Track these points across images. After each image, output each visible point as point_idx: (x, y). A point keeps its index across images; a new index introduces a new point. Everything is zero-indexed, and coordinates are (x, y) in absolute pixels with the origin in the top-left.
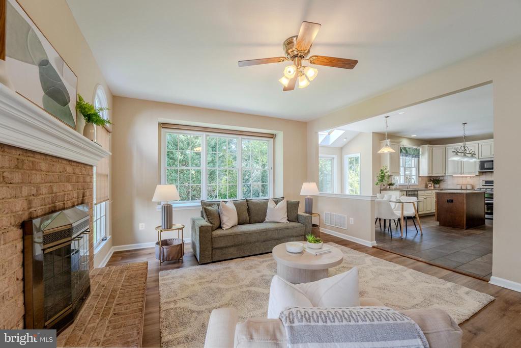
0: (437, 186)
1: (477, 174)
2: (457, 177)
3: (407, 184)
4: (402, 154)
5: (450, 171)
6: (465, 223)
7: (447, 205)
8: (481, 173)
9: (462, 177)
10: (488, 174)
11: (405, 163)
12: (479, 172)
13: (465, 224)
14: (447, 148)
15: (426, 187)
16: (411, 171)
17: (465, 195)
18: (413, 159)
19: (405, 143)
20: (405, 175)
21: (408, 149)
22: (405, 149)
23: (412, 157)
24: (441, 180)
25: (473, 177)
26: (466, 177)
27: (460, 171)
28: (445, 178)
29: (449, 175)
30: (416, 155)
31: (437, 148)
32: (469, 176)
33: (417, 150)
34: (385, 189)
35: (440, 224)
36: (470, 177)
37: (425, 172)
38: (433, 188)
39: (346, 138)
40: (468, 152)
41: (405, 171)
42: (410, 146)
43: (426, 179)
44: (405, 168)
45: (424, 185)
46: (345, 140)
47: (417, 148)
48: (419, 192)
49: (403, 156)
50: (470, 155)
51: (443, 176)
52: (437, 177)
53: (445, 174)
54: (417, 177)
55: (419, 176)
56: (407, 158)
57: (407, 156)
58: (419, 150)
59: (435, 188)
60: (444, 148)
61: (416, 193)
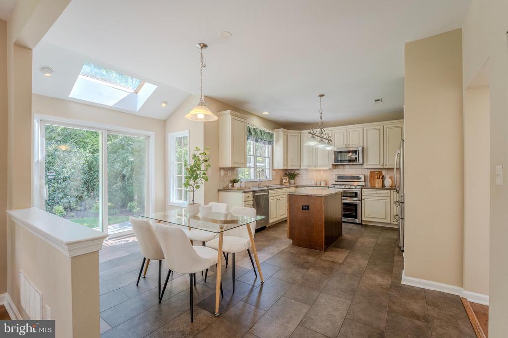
0: (292, 181)
1: (331, 167)
2: (312, 170)
3: (258, 179)
4: (250, 137)
5: (305, 163)
6: (324, 241)
7: (301, 214)
8: (335, 166)
9: (317, 171)
10: (340, 167)
11: (256, 151)
12: (333, 165)
13: (324, 243)
14: (302, 135)
15: (282, 183)
16: (264, 162)
17: (323, 199)
18: (267, 146)
19: (256, 123)
20: (256, 167)
21: (259, 132)
22: (255, 130)
23: (265, 143)
24: (297, 174)
25: (327, 171)
26: (320, 171)
27: (314, 164)
28: (300, 172)
29: (304, 168)
30: (270, 141)
31: (292, 133)
32: (322, 170)
33: (271, 135)
34: (225, 189)
35: (294, 244)
36: (324, 171)
37: (279, 164)
38: (288, 184)
39: (166, 103)
40: (325, 137)
41: (256, 162)
42: (262, 128)
43: (282, 173)
44: (256, 157)
45: (279, 180)
46: (164, 105)
47: (272, 132)
48: (271, 191)
49: (252, 140)
50: (327, 141)
51: (298, 169)
52: (293, 170)
53: (300, 166)
54: (271, 169)
55: (274, 170)
56: (258, 144)
57: (258, 141)
58: (273, 134)
59: (290, 184)
60: (299, 135)
61: (267, 193)
